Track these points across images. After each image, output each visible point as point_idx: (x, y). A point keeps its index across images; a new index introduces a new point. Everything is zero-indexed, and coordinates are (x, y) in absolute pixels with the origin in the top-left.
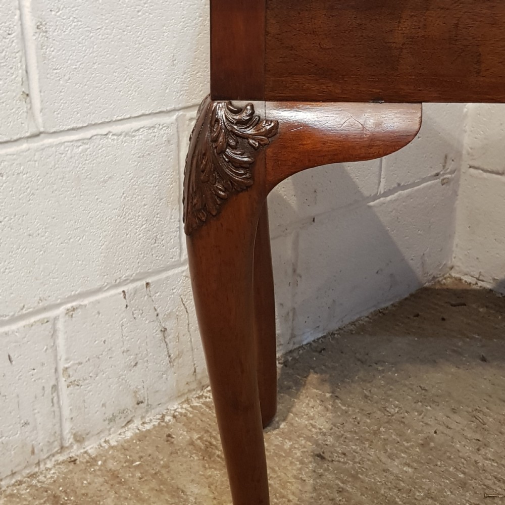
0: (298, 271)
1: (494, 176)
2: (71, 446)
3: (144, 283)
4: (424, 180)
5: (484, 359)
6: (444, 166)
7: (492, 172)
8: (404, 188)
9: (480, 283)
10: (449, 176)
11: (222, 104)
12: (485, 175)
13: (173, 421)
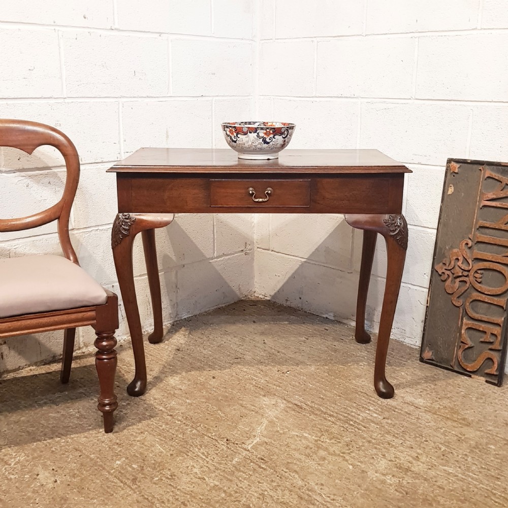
0: (178, 287)
1: (267, 251)
2: (83, 347)
3: (112, 286)
4: (236, 253)
5: (254, 322)
6: (245, 248)
7: (265, 249)
8: (226, 255)
9: (266, 298)
10: (248, 251)
11: (121, 214)
12: (263, 251)
13: (123, 342)
